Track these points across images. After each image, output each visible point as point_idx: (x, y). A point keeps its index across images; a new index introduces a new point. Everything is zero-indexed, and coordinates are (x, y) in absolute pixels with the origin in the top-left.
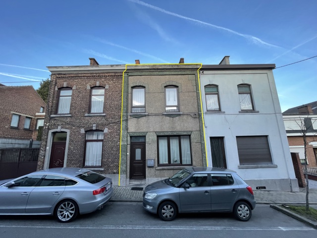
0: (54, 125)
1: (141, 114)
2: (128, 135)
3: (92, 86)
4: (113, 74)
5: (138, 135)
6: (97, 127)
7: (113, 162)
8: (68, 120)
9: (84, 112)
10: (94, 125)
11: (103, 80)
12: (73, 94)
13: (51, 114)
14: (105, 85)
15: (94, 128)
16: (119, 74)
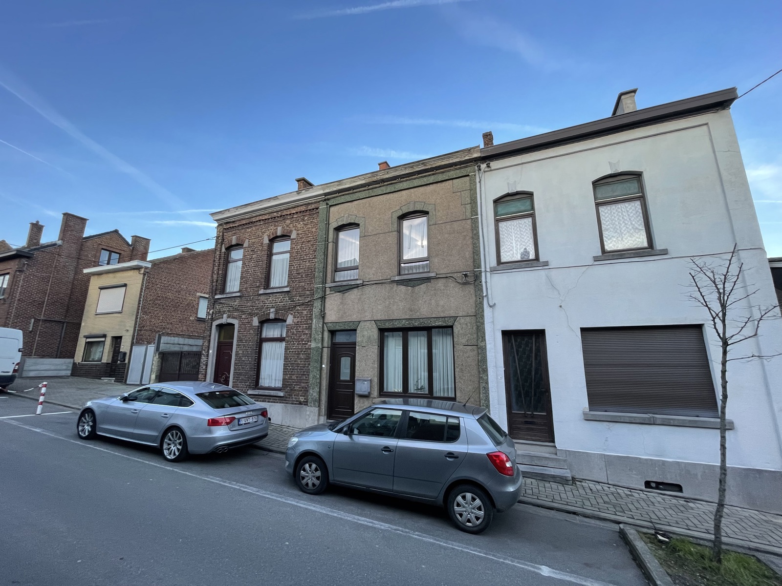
0: (220, 312)
1: (350, 283)
2: (326, 328)
3: (272, 237)
4: (303, 208)
5: (343, 328)
6: (276, 314)
7: (299, 382)
8: (237, 302)
9: (259, 287)
10: (272, 310)
11: (288, 222)
12: (244, 256)
13: (216, 294)
14: (291, 231)
15: (272, 316)
16: (313, 206)
